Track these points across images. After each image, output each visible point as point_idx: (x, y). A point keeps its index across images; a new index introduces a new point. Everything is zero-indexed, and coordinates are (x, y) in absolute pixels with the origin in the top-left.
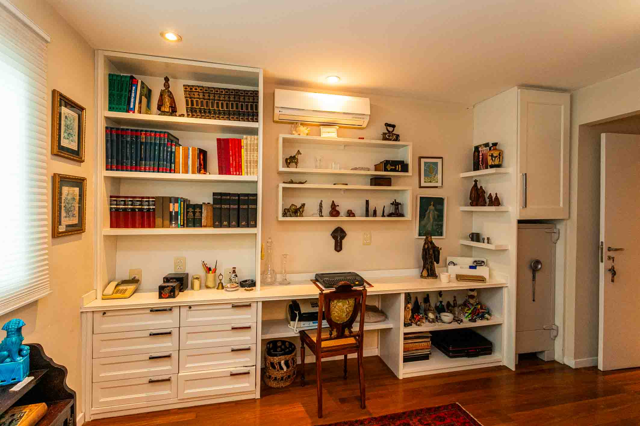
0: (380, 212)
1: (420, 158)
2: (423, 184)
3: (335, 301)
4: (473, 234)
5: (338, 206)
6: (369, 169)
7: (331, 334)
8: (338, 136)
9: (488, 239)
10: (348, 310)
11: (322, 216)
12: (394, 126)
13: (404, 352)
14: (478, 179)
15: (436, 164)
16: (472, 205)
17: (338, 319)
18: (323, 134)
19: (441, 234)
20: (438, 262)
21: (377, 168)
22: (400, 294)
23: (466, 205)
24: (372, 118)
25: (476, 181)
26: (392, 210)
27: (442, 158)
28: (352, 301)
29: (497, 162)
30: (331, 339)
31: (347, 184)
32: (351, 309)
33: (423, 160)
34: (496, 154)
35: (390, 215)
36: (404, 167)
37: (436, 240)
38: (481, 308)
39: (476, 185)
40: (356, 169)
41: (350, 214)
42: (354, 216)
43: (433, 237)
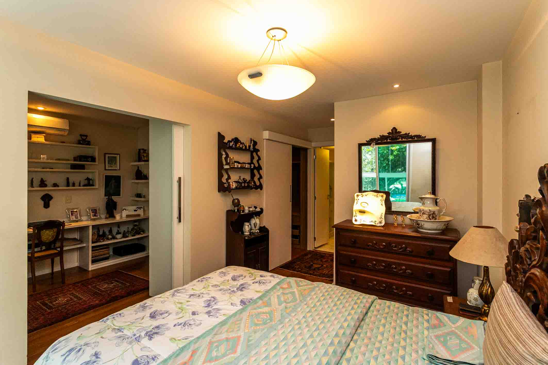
0: (77, 184)
1: (105, 154)
2: (107, 168)
3: (44, 231)
4: (137, 194)
5: (46, 181)
6: (68, 160)
7: (41, 249)
8: (45, 140)
9: (144, 196)
10: (53, 234)
11: (33, 187)
12: (87, 136)
13: (92, 257)
14: (139, 166)
15: (116, 157)
16: (137, 179)
17: (46, 240)
18: (33, 138)
19: (119, 195)
20: (116, 210)
21: (75, 159)
22: (89, 226)
23: (133, 179)
24: (70, 131)
25: (138, 167)
26: (86, 182)
27: (119, 154)
28: (55, 230)
29: (146, 159)
30: (41, 251)
31: (52, 168)
32: (55, 234)
33: (107, 156)
34: (145, 155)
35: (84, 186)
36: (93, 159)
37: (115, 198)
38: (140, 230)
39: (138, 169)
40: (59, 160)
41: (55, 185)
42: (58, 186)
43: (113, 197)
